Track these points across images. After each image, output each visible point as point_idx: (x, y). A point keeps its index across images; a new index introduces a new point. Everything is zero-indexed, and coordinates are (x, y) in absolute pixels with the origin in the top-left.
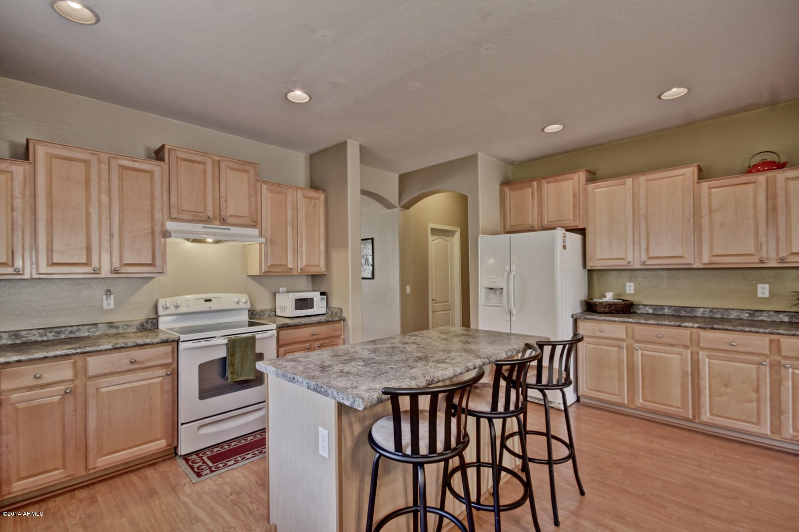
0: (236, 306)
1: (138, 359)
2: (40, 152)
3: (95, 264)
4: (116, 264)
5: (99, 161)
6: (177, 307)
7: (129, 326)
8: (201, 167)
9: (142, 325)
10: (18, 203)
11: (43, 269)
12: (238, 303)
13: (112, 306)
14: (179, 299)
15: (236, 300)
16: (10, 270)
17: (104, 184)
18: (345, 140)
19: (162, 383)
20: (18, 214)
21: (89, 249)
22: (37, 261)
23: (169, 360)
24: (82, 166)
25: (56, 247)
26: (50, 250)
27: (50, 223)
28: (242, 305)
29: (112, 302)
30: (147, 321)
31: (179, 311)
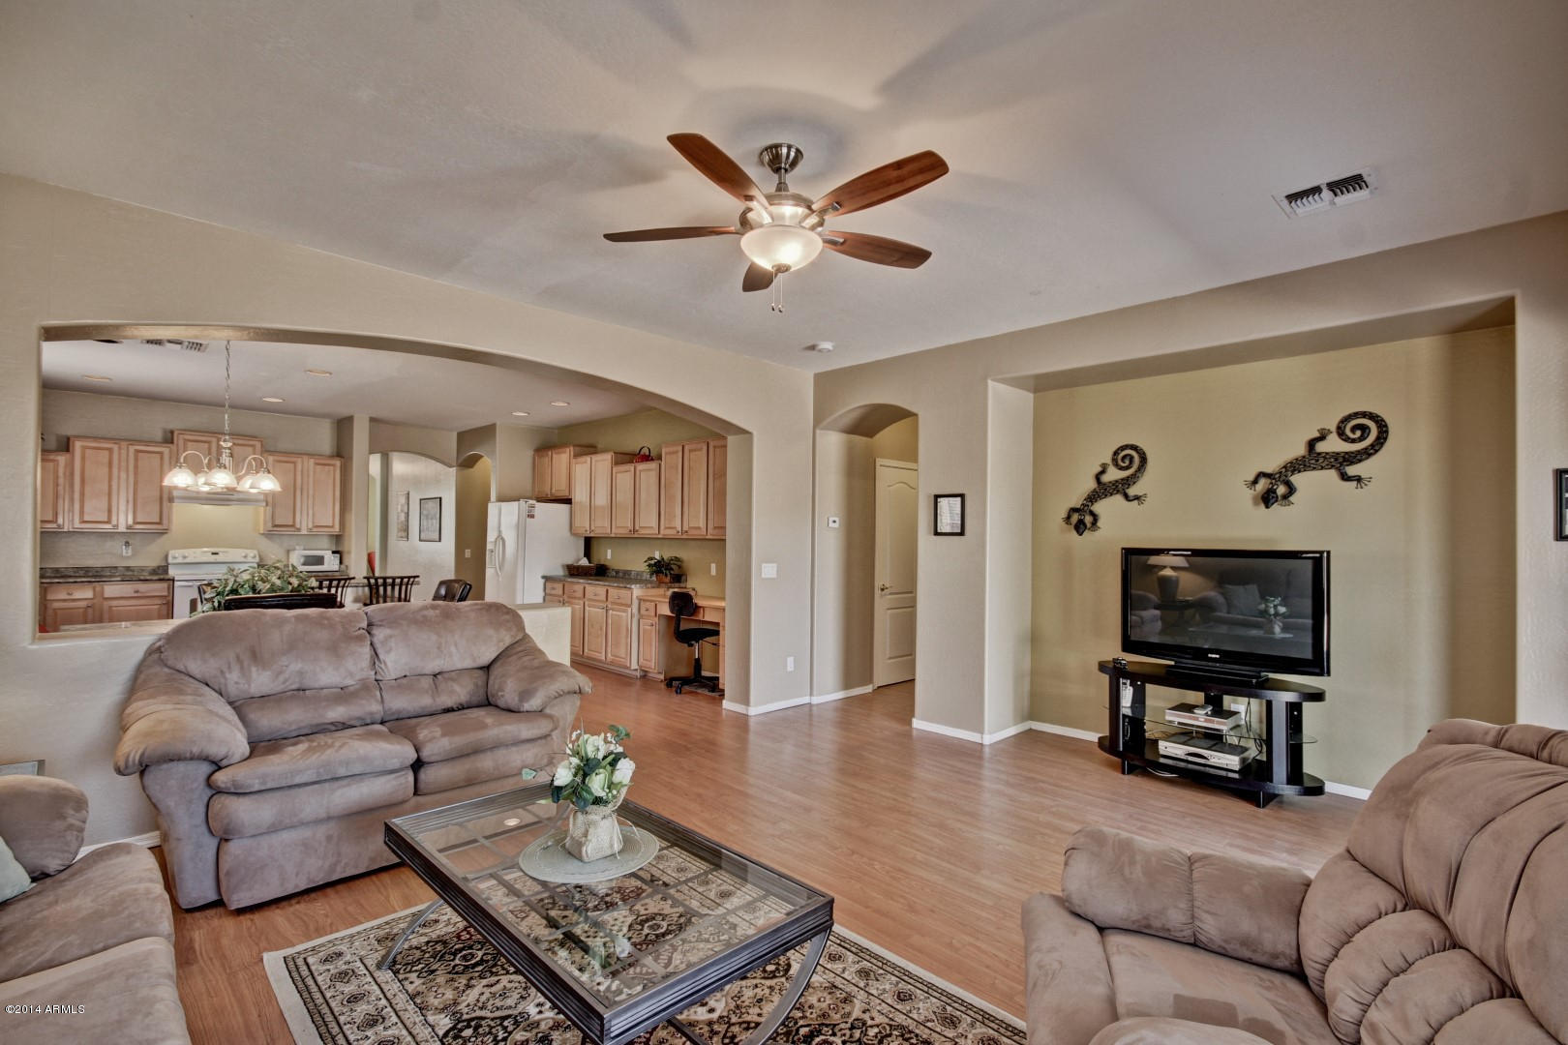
0: (243, 560)
1: (141, 590)
2: (78, 445)
3: (114, 522)
4: (130, 522)
5: (120, 448)
6: (185, 557)
7: (143, 570)
8: (206, 445)
9: (154, 570)
10: (61, 481)
11: (77, 525)
12: (245, 557)
13: (130, 554)
14: (186, 552)
15: (244, 555)
16: (54, 526)
17: (123, 464)
18: (351, 414)
19: (159, 610)
20: (60, 488)
21: (110, 511)
22: (73, 520)
23: (165, 594)
24: (107, 453)
25: (86, 509)
26: (82, 512)
27: (82, 494)
28: (250, 559)
29: (130, 551)
30: (159, 567)
31: (187, 561)
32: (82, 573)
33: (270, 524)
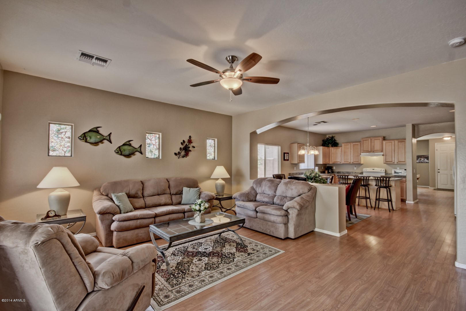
0: (380, 171)
2: (343, 145)
3: (350, 161)
4: (353, 161)
5: (350, 144)
7: (358, 173)
11: (343, 162)
12: (381, 170)
14: (367, 169)
15: (380, 170)
17: (351, 148)
21: (349, 159)
24: (348, 146)
26: (344, 159)
27: (344, 155)
28: (382, 171)
29: (356, 168)
30: (361, 172)
31: (367, 171)
32: (347, 173)
33: (385, 161)
